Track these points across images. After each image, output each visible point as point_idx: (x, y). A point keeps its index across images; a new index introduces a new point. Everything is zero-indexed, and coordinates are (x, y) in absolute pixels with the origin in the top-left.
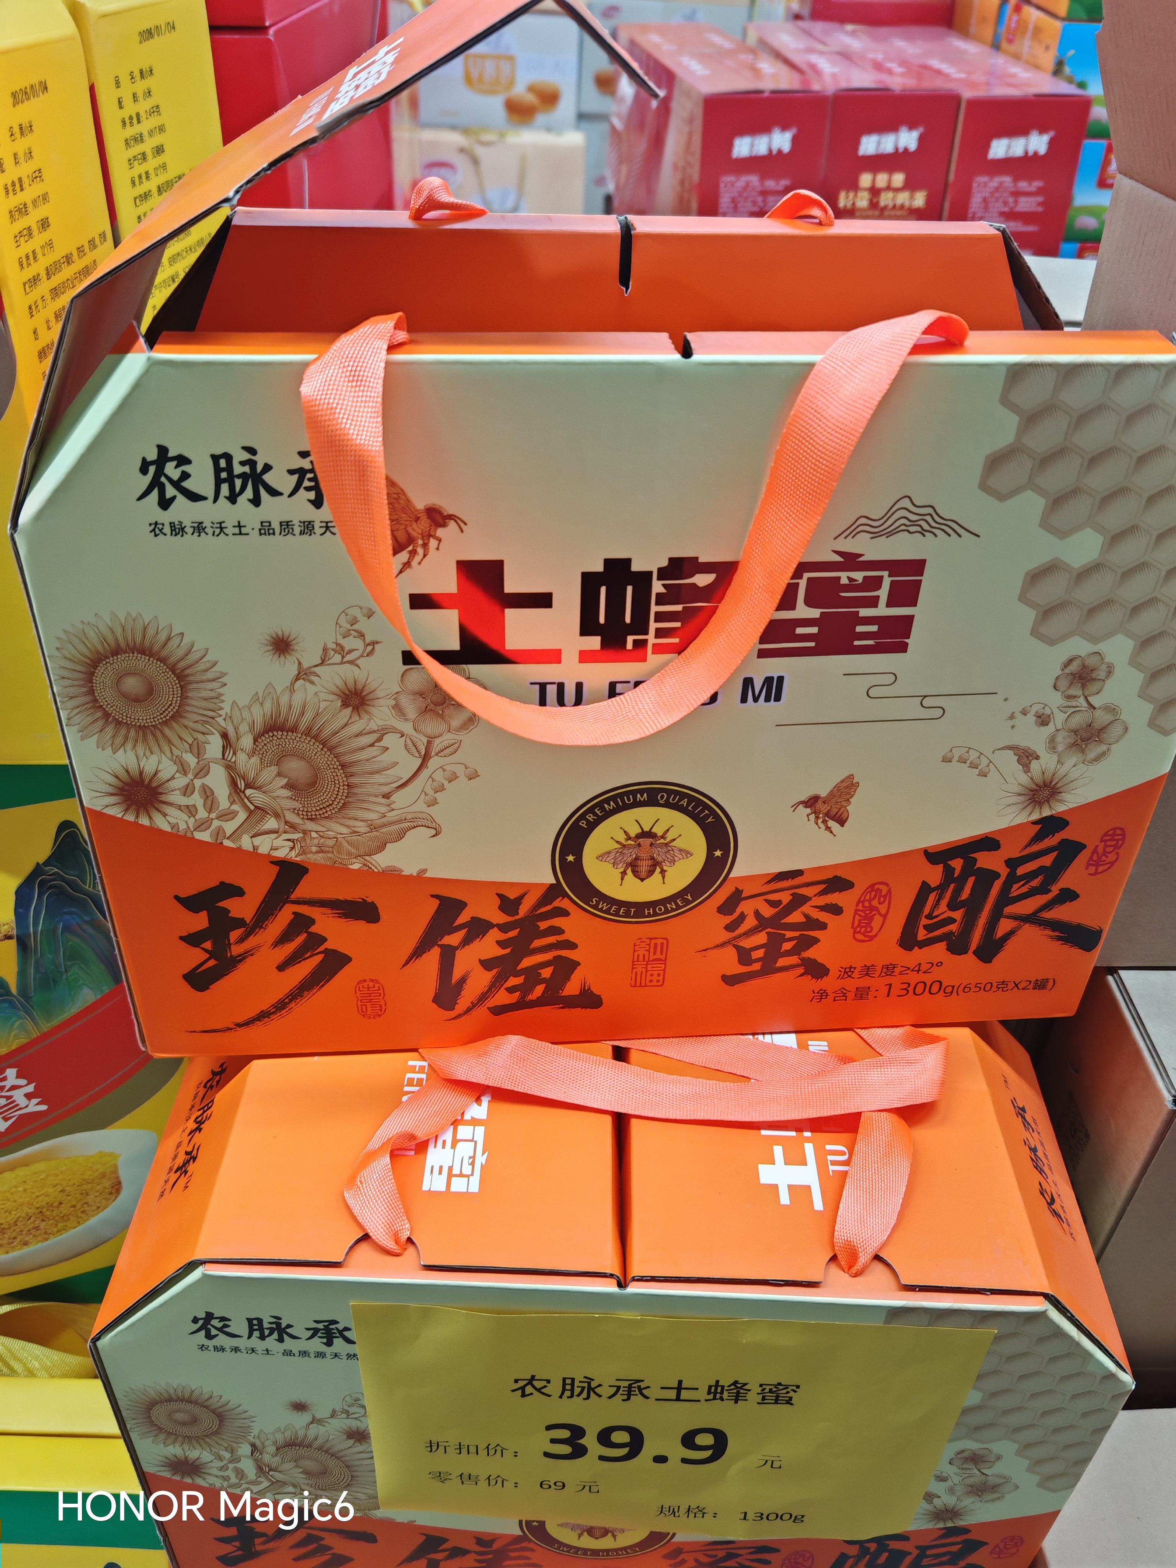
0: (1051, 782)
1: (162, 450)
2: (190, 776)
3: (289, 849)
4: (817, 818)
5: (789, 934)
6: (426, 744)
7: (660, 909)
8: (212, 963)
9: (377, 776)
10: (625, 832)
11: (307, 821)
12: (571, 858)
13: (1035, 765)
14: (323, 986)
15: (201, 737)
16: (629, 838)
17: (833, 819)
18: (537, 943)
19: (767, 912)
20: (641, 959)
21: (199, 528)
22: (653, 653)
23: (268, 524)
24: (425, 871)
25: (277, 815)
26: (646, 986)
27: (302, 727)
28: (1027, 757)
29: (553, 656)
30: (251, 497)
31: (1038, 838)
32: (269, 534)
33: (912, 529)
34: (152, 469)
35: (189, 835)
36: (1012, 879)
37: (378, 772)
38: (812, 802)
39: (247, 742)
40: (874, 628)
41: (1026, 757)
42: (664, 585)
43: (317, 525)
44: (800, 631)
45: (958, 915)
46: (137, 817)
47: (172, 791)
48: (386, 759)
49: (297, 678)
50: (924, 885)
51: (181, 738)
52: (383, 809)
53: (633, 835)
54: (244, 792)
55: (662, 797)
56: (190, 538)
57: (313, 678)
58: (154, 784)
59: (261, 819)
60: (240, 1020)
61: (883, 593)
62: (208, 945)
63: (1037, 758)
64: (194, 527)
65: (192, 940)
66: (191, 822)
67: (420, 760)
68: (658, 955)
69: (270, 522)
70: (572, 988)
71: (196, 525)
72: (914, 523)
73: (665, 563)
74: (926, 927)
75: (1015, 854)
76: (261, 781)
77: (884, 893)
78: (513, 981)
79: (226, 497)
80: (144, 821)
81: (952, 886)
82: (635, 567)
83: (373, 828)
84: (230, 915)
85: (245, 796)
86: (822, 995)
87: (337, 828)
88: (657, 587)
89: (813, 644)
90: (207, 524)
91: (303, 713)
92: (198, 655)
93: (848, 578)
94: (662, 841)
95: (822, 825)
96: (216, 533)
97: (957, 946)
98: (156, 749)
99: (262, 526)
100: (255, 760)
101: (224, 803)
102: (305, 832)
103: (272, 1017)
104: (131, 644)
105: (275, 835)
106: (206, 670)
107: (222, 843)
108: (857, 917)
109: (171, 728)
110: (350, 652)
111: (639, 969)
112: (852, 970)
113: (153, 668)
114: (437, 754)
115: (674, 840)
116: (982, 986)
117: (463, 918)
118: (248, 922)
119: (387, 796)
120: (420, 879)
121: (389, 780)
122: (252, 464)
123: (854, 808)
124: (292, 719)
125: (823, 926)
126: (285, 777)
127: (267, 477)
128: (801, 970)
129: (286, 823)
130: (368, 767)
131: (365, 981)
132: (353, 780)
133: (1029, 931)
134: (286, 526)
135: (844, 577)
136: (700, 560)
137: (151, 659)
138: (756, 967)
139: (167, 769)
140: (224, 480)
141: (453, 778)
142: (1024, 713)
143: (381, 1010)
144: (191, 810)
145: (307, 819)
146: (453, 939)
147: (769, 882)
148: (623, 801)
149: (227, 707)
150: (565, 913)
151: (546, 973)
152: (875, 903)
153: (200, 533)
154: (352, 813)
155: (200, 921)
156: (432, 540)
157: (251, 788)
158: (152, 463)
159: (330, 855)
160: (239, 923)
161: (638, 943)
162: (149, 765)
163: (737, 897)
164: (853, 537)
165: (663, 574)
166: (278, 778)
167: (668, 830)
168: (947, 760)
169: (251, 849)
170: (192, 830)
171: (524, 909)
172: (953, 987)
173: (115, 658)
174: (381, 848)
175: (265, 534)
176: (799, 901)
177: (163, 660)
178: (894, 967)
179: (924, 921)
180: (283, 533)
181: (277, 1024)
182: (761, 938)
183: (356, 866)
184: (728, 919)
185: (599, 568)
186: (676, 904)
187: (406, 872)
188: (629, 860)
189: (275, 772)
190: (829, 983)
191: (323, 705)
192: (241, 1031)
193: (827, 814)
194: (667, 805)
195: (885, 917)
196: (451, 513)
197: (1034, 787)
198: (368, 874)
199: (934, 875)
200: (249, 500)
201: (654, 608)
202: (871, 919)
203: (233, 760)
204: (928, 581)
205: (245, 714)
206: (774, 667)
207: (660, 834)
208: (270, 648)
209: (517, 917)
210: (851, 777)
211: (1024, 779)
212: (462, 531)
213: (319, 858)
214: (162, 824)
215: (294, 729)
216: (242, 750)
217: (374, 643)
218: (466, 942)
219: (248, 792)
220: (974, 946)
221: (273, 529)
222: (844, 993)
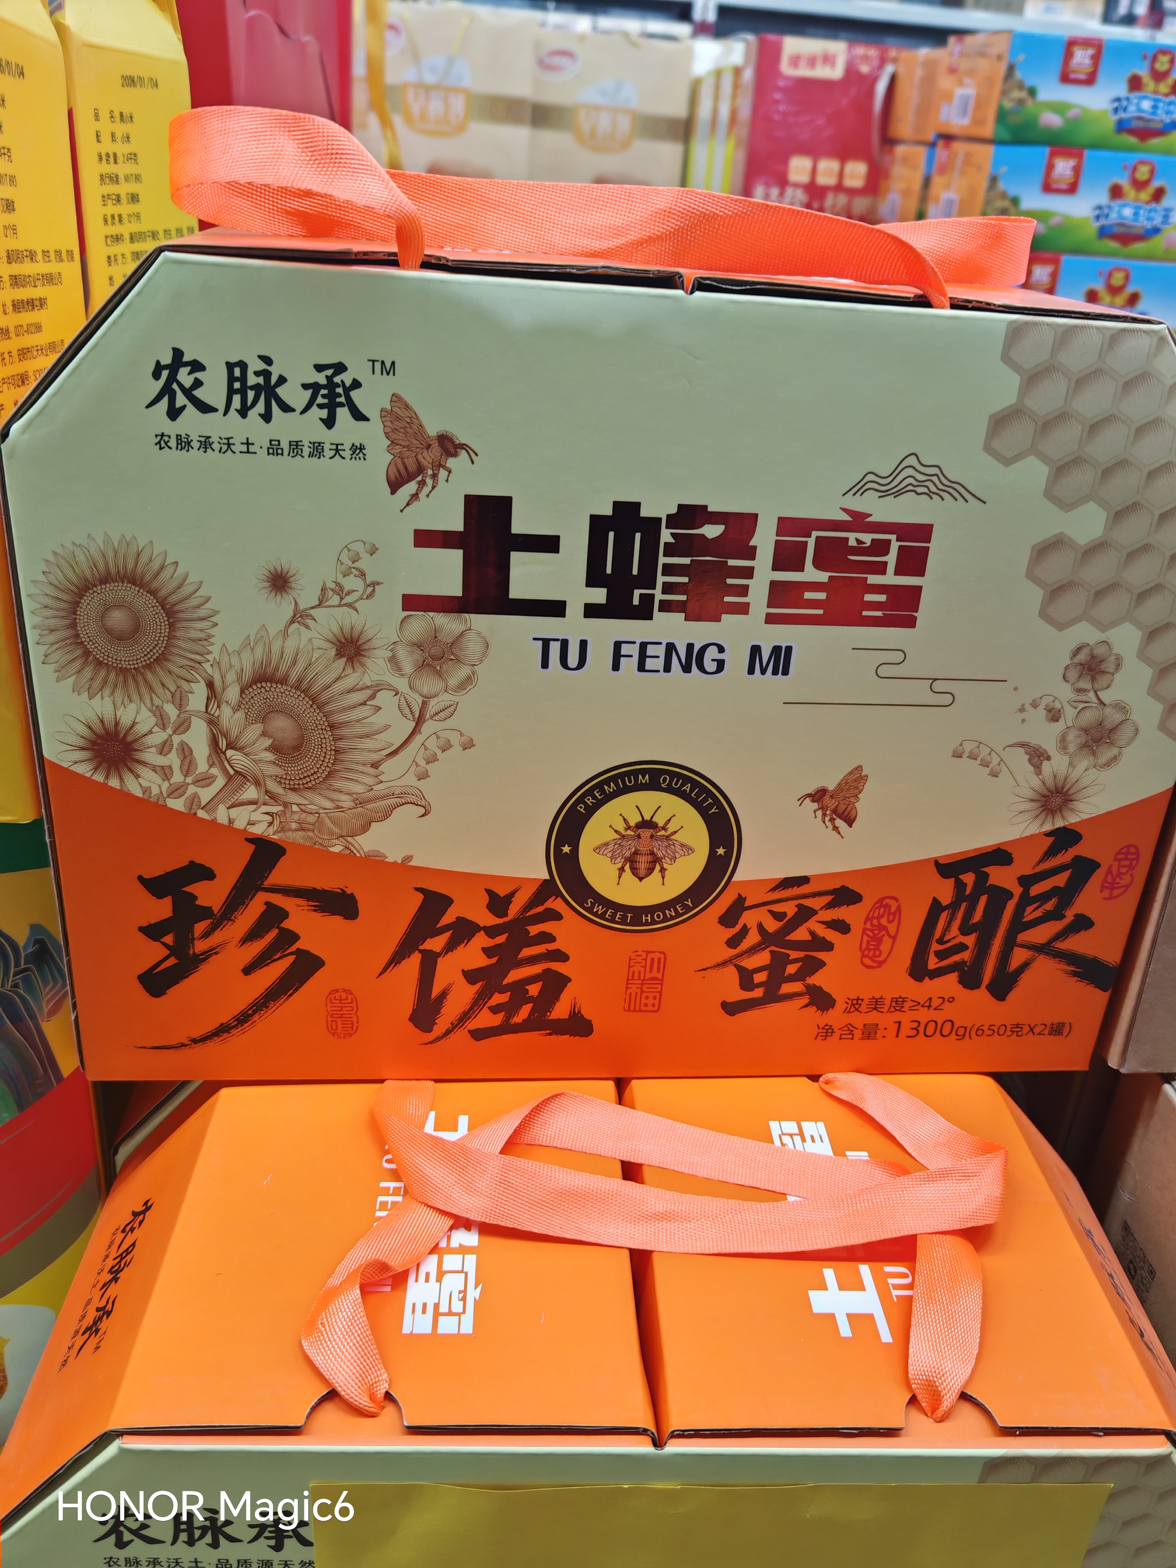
0: (1063, 788)
1: (178, 353)
2: (169, 731)
3: (267, 825)
4: (824, 815)
5: (794, 955)
6: (420, 706)
7: (658, 916)
8: (172, 961)
9: (367, 740)
10: (625, 819)
11: (289, 792)
12: (566, 849)
13: (1046, 766)
14: (291, 995)
15: (185, 685)
16: (629, 828)
17: (840, 817)
18: (527, 952)
19: (772, 926)
20: (636, 977)
21: (206, 444)
22: (659, 611)
23: (277, 443)
24: (410, 858)
25: (257, 783)
26: (640, 1011)
27: (293, 678)
28: (1039, 757)
29: (557, 609)
30: (263, 411)
31: (1051, 852)
32: (277, 454)
33: (920, 490)
34: (165, 374)
35: (161, 802)
36: (1025, 900)
37: (368, 736)
38: (819, 796)
39: (233, 693)
40: (882, 598)
41: (1037, 756)
42: (672, 534)
43: (327, 447)
44: (808, 595)
45: (970, 940)
46: (107, 778)
47: (149, 747)
48: (378, 720)
49: (292, 622)
50: (935, 902)
51: (163, 685)
52: (370, 781)
53: (632, 823)
54: (224, 753)
55: (665, 779)
56: (195, 454)
57: (310, 622)
58: (130, 738)
59: (240, 787)
60: (196, 1035)
61: (891, 558)
62: (169, 939)
63: (1049, 758)
64: (201, 442)
65: (152, 932)
66: (165, 786)
67: (414, 724)
68: (655, 974)
69: (279, 441)
70: (560, 1011)
71: (203, 439)
72: (921, 483)
73: (674, 510)
74: (937, 953)
75: (1028, 871)
76: (242, 742)
77: (893, 910)
78: (499, 999)
79: (236, 410)
80: (114, 783)
81: (964, 905)
82: (644, 513)
83: (359, 802)
84: (197, 903)
85: (226, 758)
86: (827, 1032)
87: (320, 801)
88: (666, 536)
89: (820, 612)
90: (214, 439)
91: (294, 662)
92: (191, 589)
93: (857, 540)
94: (663, 833)
95: (829, 824)
96: (223, 450)
97: (970, 980)
98: (135, 697)
99: (271, 444)
100: (240, 715)
101: (202, 766)
102: (286, 805)
103: (234, 1032)
104: (122, 572)
105: (254, 807)
106: (198, 607)
107: (195, 814)
108: (865, 938)
109: (154, 673)
110: (349, 593)
111: (634, 989)
112: (860, 1002)
113: (143, 601)
114: (431, 717)
115: (676, 832)
116: (995, 1028)
117: (448, 918)
118: (215, 913)
119: (375, 765)
120: (404, 867)
121: (379, 746)
122: (266, 374)
123: (863, 806)
124: (283, 668)
125: (829, 947)
126: (269, 737)
127: (279, 390)
128: (805, 1000)
129: (267, 792)
130: (359, 730)
131: (337, 991)
132: (341, 744)
133: (1045, 967)
134: (296, 447)
135: (852, 538)
136: (710, 509)
137: (142, 591)
138: (758, 993)
139: (145, 721)
140: (237, 391)
141: (446, 747)
142: (1034, 705)
143: (352, 1028)
144: (165, 772)
145: (290, 789)
146: (435, 944)
147: (773, 889)
148: (624, 782)
149: (215, 649)
150: (556, 916)
151: (534, 990)
152: (884, 921)
153: (206, 448)
154: (338, 784)
155: (163, 909)
156: (441, 469)
157: (232, 748)
158: (166, 367)
159: (310, 834)
160: (206, 913)
161: (633, 956)
162: (126, 716)
163: (739, 906)
164: (861, 494)
165: (673, 521)
166: (263, 739)
167: (669, 820)
168: (958, 755)
169: (226, 822)
170: (165, 796)
171: (514, 910)
172: (965, 1028)
173: (104, 587)
174: (365, 828)
175: (273, 454)
176: (804, 914)
177: (153, 593)
178: (904, 1001)
179: (935, 947)
180: (291, 454)
181: (236, 1041)
182: (763, 958)
183: (337, 849)
184: (731, 932)
185: (608, 511)
186: (676, 911)
187: (390, 859)
188: (628, 854)
189: (260, 732)
190: (835, 1017)
191: (316, 654)
192: (198, 1049)
193: (834, 811)
194: (670, 790)
195: (894, 938)
196: (462, 442)
197: (1046, 792)
198: (349, 857)
199: (945, 891)
200: (260, 415)
201: (662, 560)
202: (880, 941)
203: (216, 715)
204: (936, 548)
205: (235, 660)
206: (783, 635)
207: (661, 824)
208: (267, 584)
209: (505, 919)
210: (859, 768)
211: (1035, 782)
212: (473, 462)
213: (297, 837)
214: (133, 787)
215: (283, 681)
216: (227, 702)
217: (374, 584)
218: (450, 947)
219: (230, 753)
220: (986, 980)
221: (282, 449)
222: (849, 1029)
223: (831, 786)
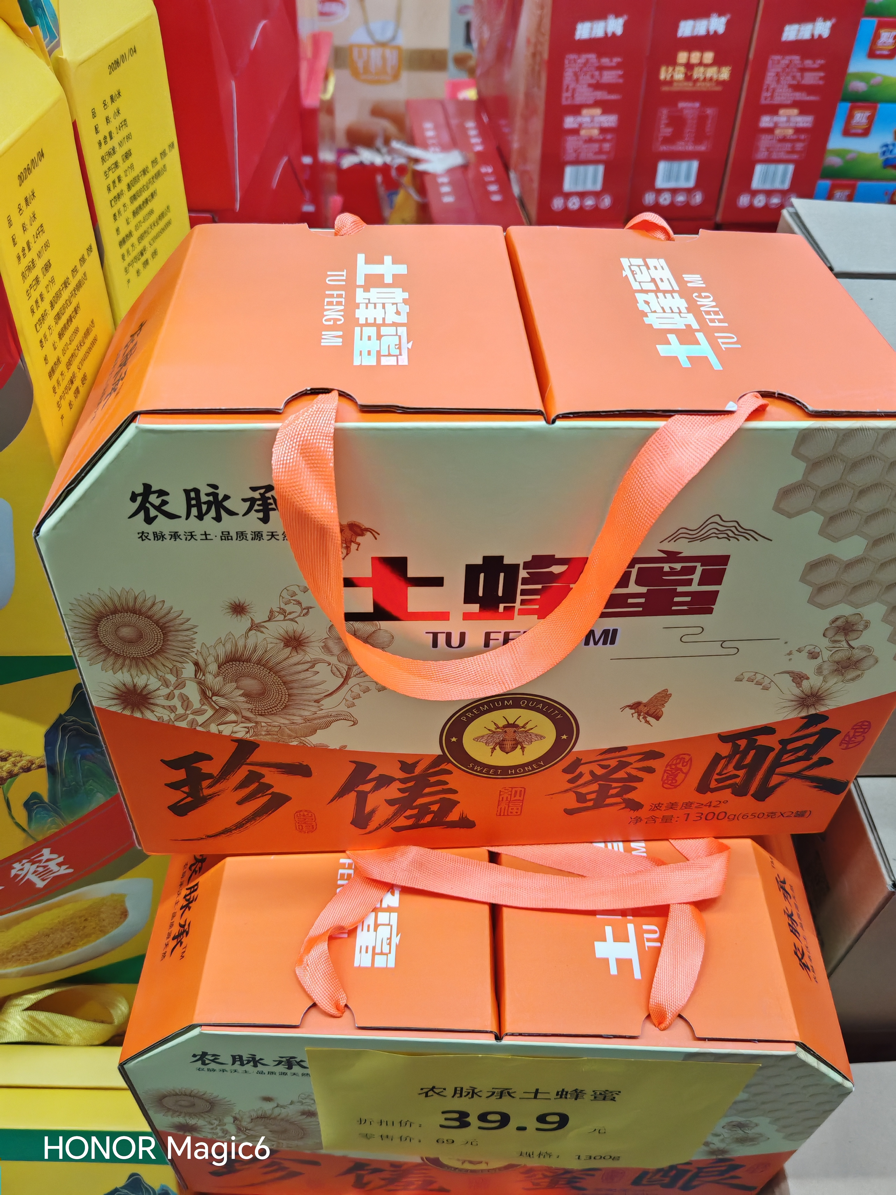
0: (817, 694)
1: (147, 488)
2: (171, 688)
3: (245, 733)
4: (639, 715)
5: (614, 785)
6: (346, 670)
7: (520, 770)
8: (189, 799)
9: (311, 689)
10: (495, 724)
11: (258, 716)
12: (454, 739)
13: (805, 683)
14: (271, 813)
15: (179, 665)
16: (498, 728)
17: (651, 716)
18: (427, 790)
19: (599, 772)
20: (505, 799)
21: (175, 536)
22: (518, 615)
23: (227, 533)
24: (346, 746)
25: (236, 712)
26: (508, 815)
27: (255, 657)
28: (800, 678)
29: (444, 616)
30: (214, 516)
31: (805, 726)
32: (228, 539)
33: (720, 536)
34: (139, 499)
35: (171, 723)
36: (783, 751)
37: (311, 686)
38: (636, 706)
39: (213, 667)
40: (688, 599)
41: (798, 678)
42: (528, 573)
43: (264, 534)
44: (630, 601)
45: (741, 773)
46: (132, 712)
47: (158, 697)
48: (317, 678)
49: (250, 630)
50: (717, 755)
51: (164, 665)
52: (314, 709)
53: (501, 725)
54: (211, 698)
55: (524, 703)
56: (168, 542)
57: (262, 629)
58: (144, 693)
59: (224, 715)
60: (210, 834)
61: (696, 577)
62: (186, 789)
63: (808, 678)
64: (171, 535)
65: (175, 786)
66: (172, 716)
67: (342, 680)
68: (517, 797)
69: (229, 532)
70: (454, 816)
71: (173, 534)
72: (722, 532)
73: (529, 559)
74: (716, 780)
75: (787, 737)
76: (223, 692)
77: (686, 760)
78: (410, 812)
79: (195, 516)
80: (138, 715)
81: (738, 756)
82: (506, 561)
83: (306, 720)
84: (202, 771)
85: (213, 701)
86: (638, 820)
87: (279, 720)
88: (523, 574)
89: (641, 609)
90: (181, 533)
91: (255, 650)
92: (175, 615)
93: (670, 567)
94: (523, 729)
95: (643, 721)
96: (188, 539)
97: (740, 791)
98: (145, 671)
99: (223, 534)
100: (220, 679)
101: (196, 705)
102: (257, 723)
103: (233, 832)
104: (126, 608)
105: (234, 724)
106: (182, 624)
107: (195, 728)
108: (666, 775)
109: (156, 659)
110: (290, 613)
111: (503, 805)
112: (661, 805)
113: (142, 622)
114: (355, 676)
115: (532, 729)
116: (757, 815)
117: (374, 774)
118: (215, 776)
119: (317, 701)
120: (342, 751)
121: (320, 692)
122: (215, 495)
123: (667, 710)
124: (247, 654)
125: (641, 780)
126: (242, 689)
127: (226, 504)
128: (623, 806)
129: (243, 717)
130: (304, 683)
131: (301, 811)
132: (292, 692)
133: (794, 783)
134: (241, 535)
135: (666, 567)
136: (556, 557)
137: (141, 617)
138: (590, 804)
139: (154, 683)
140: (194, 506)
141: (367, 690)
142: (799, 651)
143: (313, 828)
144: (173, 709)
145: (259, 715)
146: (367, 787)
147: (601, 754)
148: (494, 705)
149: (198, 647)
150: (449, 772)
151: (435, 808)
152: (680, 766)
153: (175, 538)
154: (292, 711)
155: (180, 775)
156: (352, 544)
157: (216, 695)
158: (139, 495)
159: (275, 737)
160: (209, 776)
161: (503, 790)
162: (141, 681)
163: (578, 762)
164: (675, 541)
165: (528, 565)
166: (237, 690)
167: (527, 723)
168: (738, 680)
169: (217, 733)
170: (173, 720)
171: (418, 771)
172: (735, 816)
173: (114, 615)
174: (314, 732)
175: (225, 540)
176: (623, 765)
177: (150, 617)
178: (691, 804)
179: (716, 777)
180: (239, 539)
181: (237, 837)
182: (595, 787)
183: (295, 743)
184: (570, 776)
185: (480, 562)
186: (532, 767)
187: (332, 747)
188: (498, 741)
189: (235, 686)
190: (642, 813)
191: (270, 646)
192: (211, 840)
193: (648, 714)
194: (527, 707)
195: (686, 774)
196: (367, 527)
197: (804, 696)
198: (303, 747)
199: (725, 749)
200: (213, 518)
201: (520, 587)
202: (676, 775)
203: (203, 679)
204: (730, 569)
205: (212, 651)
206: (610, 623)
207: (521, 725)
208: (230, 610)
209: (413, 775)
210: (666, 690)
211: (797, 691)
212: (376, 539)
213: (268, 738)
214: (150, 716)
215: (249, 660)
216: (210, 673)
217: (308, 608)
218: (376, 789)
219: (214, 698)
220: (752, 791)
221: (232, 537)
222: (654, 819)
223: (645, 700)
